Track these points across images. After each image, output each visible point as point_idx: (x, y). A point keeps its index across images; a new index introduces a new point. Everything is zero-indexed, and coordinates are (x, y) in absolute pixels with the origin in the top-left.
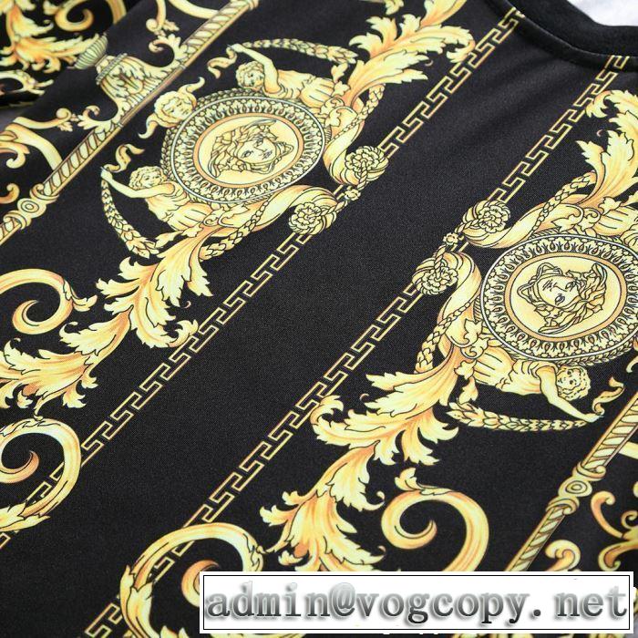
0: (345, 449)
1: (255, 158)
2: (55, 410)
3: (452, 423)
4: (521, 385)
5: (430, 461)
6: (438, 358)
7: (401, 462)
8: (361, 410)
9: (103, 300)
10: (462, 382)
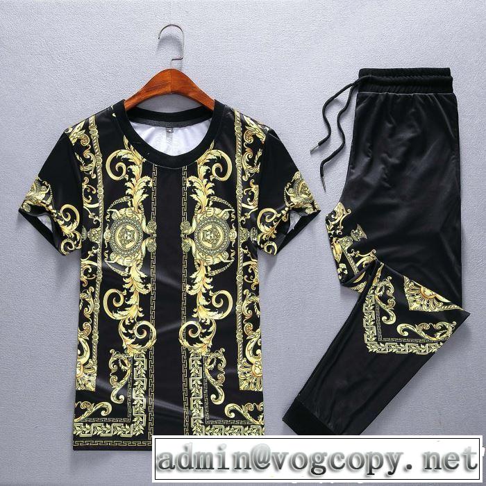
0: (197, 294)
1: (129, 238)
2: (139, 319)
3: (210, 277)
4: (217, 261)
5: (212, 287)
6: (199, 265)
7: (208, 291)
8: (194, 285)
9: (128, 290)
10: (206, 267)
